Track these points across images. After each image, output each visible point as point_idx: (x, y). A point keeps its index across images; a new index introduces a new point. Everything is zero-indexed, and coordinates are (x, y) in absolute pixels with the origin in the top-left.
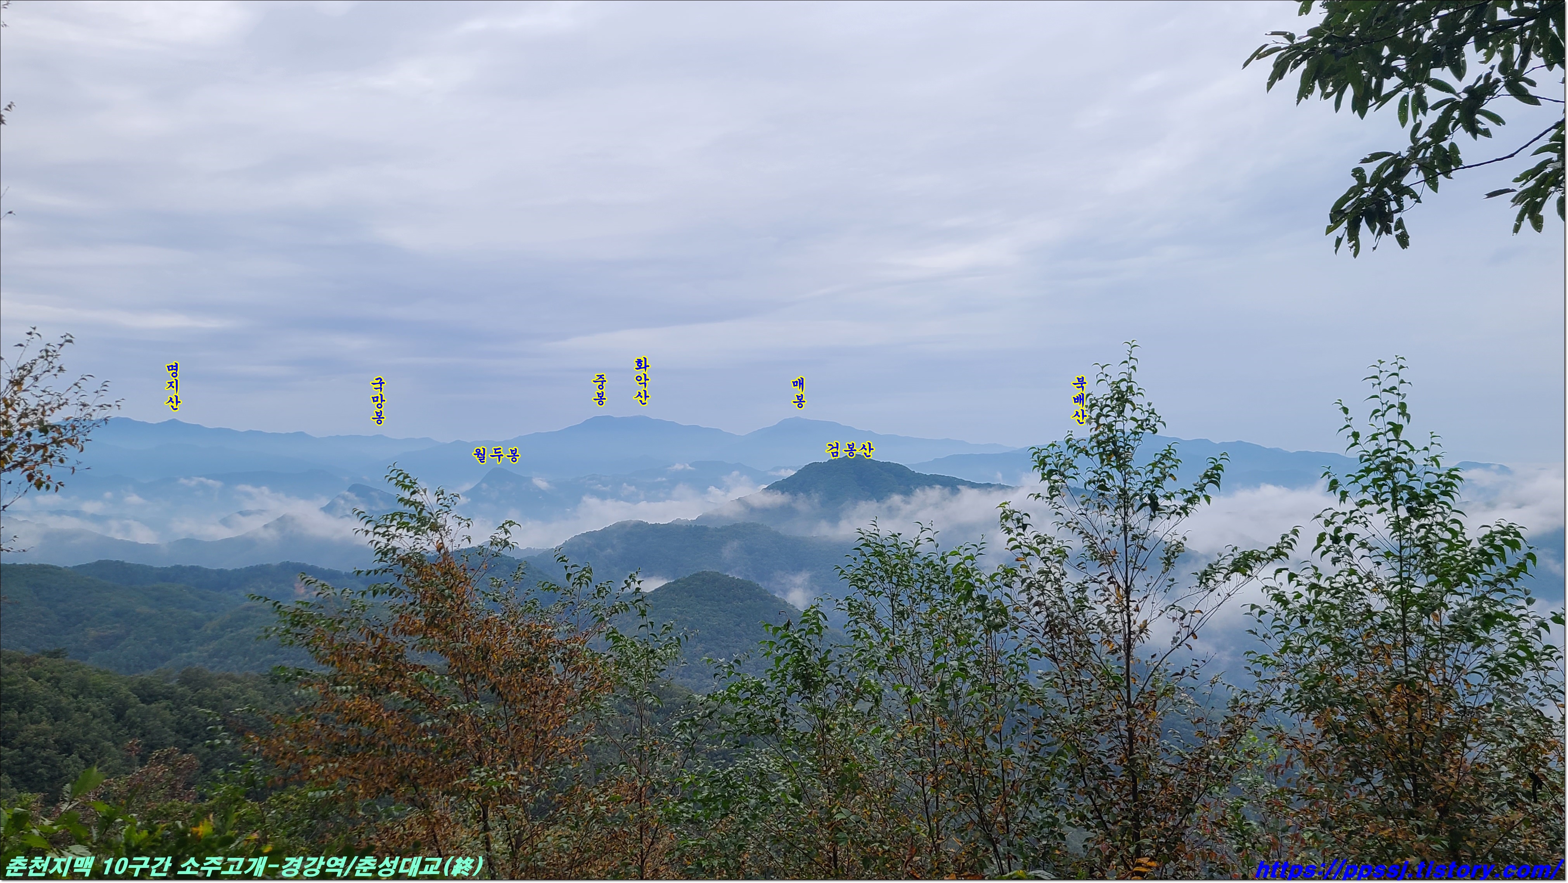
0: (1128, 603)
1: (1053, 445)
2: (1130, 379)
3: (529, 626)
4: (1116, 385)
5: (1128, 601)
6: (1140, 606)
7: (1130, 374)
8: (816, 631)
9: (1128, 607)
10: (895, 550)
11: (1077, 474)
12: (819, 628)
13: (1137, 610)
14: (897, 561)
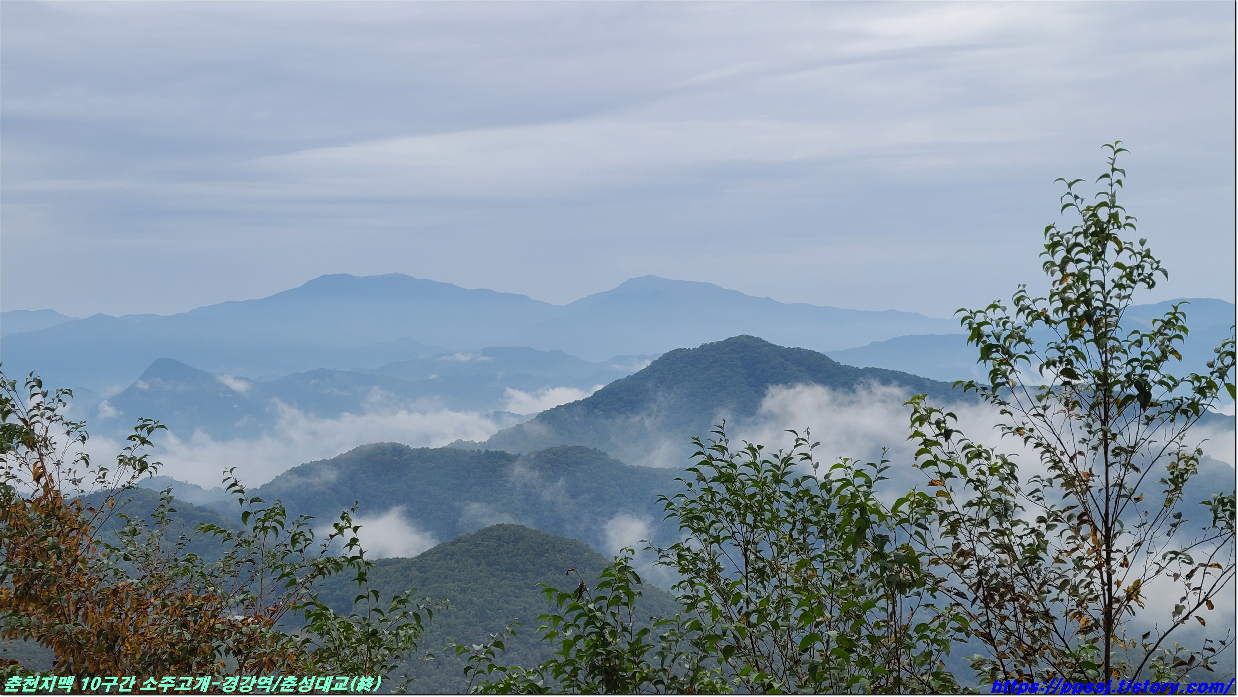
0: (1108, 554)
1: (994, 306)
2: (1113, 202)
3: (182, 599)
4: (1093, 211)
5: (1109, 551)
6: (1130, 558)
7: (1113, 196)
8: (625, 599)
9: (1108, 560)
10: (750, 471)
11: (1031, 352)
12: (630, 594)
13: (1125, 564)
14: (754, 490)
